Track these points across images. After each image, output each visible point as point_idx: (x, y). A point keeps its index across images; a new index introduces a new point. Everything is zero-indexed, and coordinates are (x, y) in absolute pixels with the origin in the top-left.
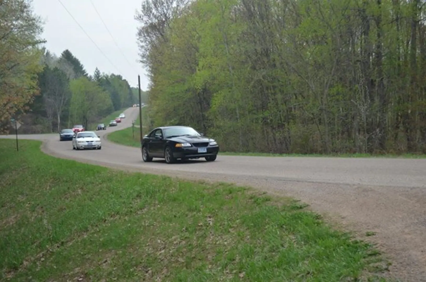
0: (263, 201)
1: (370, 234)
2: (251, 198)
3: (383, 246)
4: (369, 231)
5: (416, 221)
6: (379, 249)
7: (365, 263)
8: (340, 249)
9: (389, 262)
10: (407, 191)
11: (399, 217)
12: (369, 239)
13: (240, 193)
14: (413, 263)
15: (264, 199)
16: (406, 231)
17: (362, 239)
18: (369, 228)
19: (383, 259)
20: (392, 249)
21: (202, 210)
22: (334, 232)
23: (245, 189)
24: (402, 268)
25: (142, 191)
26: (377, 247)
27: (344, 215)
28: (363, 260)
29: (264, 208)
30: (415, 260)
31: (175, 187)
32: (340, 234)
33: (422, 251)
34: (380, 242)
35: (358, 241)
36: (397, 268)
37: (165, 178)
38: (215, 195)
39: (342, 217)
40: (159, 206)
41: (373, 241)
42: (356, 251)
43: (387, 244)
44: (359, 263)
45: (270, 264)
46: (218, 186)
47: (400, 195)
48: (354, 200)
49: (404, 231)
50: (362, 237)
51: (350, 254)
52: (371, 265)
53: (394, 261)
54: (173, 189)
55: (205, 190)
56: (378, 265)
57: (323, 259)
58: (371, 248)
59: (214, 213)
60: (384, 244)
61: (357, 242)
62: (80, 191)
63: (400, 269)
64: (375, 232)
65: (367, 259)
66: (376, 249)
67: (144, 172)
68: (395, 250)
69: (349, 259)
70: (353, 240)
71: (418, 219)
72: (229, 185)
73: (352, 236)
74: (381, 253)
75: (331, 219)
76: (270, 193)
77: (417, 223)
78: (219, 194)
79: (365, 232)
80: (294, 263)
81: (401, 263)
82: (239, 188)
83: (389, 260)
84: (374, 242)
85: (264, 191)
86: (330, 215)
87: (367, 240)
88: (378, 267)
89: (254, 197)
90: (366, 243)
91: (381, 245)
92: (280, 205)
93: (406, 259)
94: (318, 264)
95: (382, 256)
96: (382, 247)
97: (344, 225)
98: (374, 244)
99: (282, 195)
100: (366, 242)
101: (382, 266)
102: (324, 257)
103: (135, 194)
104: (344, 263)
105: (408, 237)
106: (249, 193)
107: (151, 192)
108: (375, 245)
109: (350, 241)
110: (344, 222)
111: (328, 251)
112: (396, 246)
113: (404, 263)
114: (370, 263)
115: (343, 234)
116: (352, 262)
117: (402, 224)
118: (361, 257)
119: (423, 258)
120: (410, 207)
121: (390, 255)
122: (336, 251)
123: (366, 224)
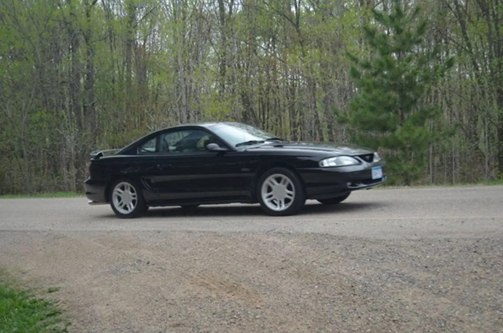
1: (52, 290)
3: (65, 303)
4: (52, 286)
5: (108, 270)
6: (60, 306)
7: (42, 326)
8: (13, 312)
9: (69, 322)
10: (104, 236)
11: (90, 268)
12: (51, 296)
14: (96, 319)
16: (95, 282)
17: (41, 297)
18: (52, 282)
19: (62, 319)
20: (74, 306)
22: (11, 291)
24: (82, 327)
26: (58, 306)
27: (26, 269)
28: (39, 323)
30: (99, 315)
32: (17, 294)
33: (107, 305)
34: (62, 299)
35: (37, 299)
36: (77, 328)
39: (24, 271)
41: (54, 298)
42: (33, 313)
43: (70, 300)
44: (34, 326)
47: (94, 241)
48: (41, 250)
49: (92, 284)
50: (42, 295)
51: (25, 316)
52: (47, 328)
53: (75, 320)
56: (57, 327)
58: (51, 307)
60: (67, 301)
61: (35, 302)
63: (80, 328)
64: (59, 288)
65: (45, 321)
66: (58, 307)
68: (79, 306)
69: (22, 322)
70: (31, 299)
71: (109, 268)
73: (31, 294)
74: (62, 312)
75: (9, 275)
77: (108, 272)
79: (46, 288)
81: (82, 321)
83: (69, 319)
84: (55, 300)
86: (9, 271)
87: (48, 297)
88: (56, 329)
91: (63, 302)
93: (89, 315)
95: (62, 316)
96: (64, 305)
97: (23, 281)
100: (47, 300)
101: (60, 327)
104: (15, 329)
105: (96, 289)
108: (56, 303)
109: (28, 301)
110: (24, 278)
112: (80, 301)
113: (86, 321)
114: (47, 325)
115: (21, 292)
116: (25, 326)
117: (91, 275)
118: (37, 319)
119: (107, 312)
120: (104, 254)
121: (71, 313)
122: (9, 315)
123: (50, 278)
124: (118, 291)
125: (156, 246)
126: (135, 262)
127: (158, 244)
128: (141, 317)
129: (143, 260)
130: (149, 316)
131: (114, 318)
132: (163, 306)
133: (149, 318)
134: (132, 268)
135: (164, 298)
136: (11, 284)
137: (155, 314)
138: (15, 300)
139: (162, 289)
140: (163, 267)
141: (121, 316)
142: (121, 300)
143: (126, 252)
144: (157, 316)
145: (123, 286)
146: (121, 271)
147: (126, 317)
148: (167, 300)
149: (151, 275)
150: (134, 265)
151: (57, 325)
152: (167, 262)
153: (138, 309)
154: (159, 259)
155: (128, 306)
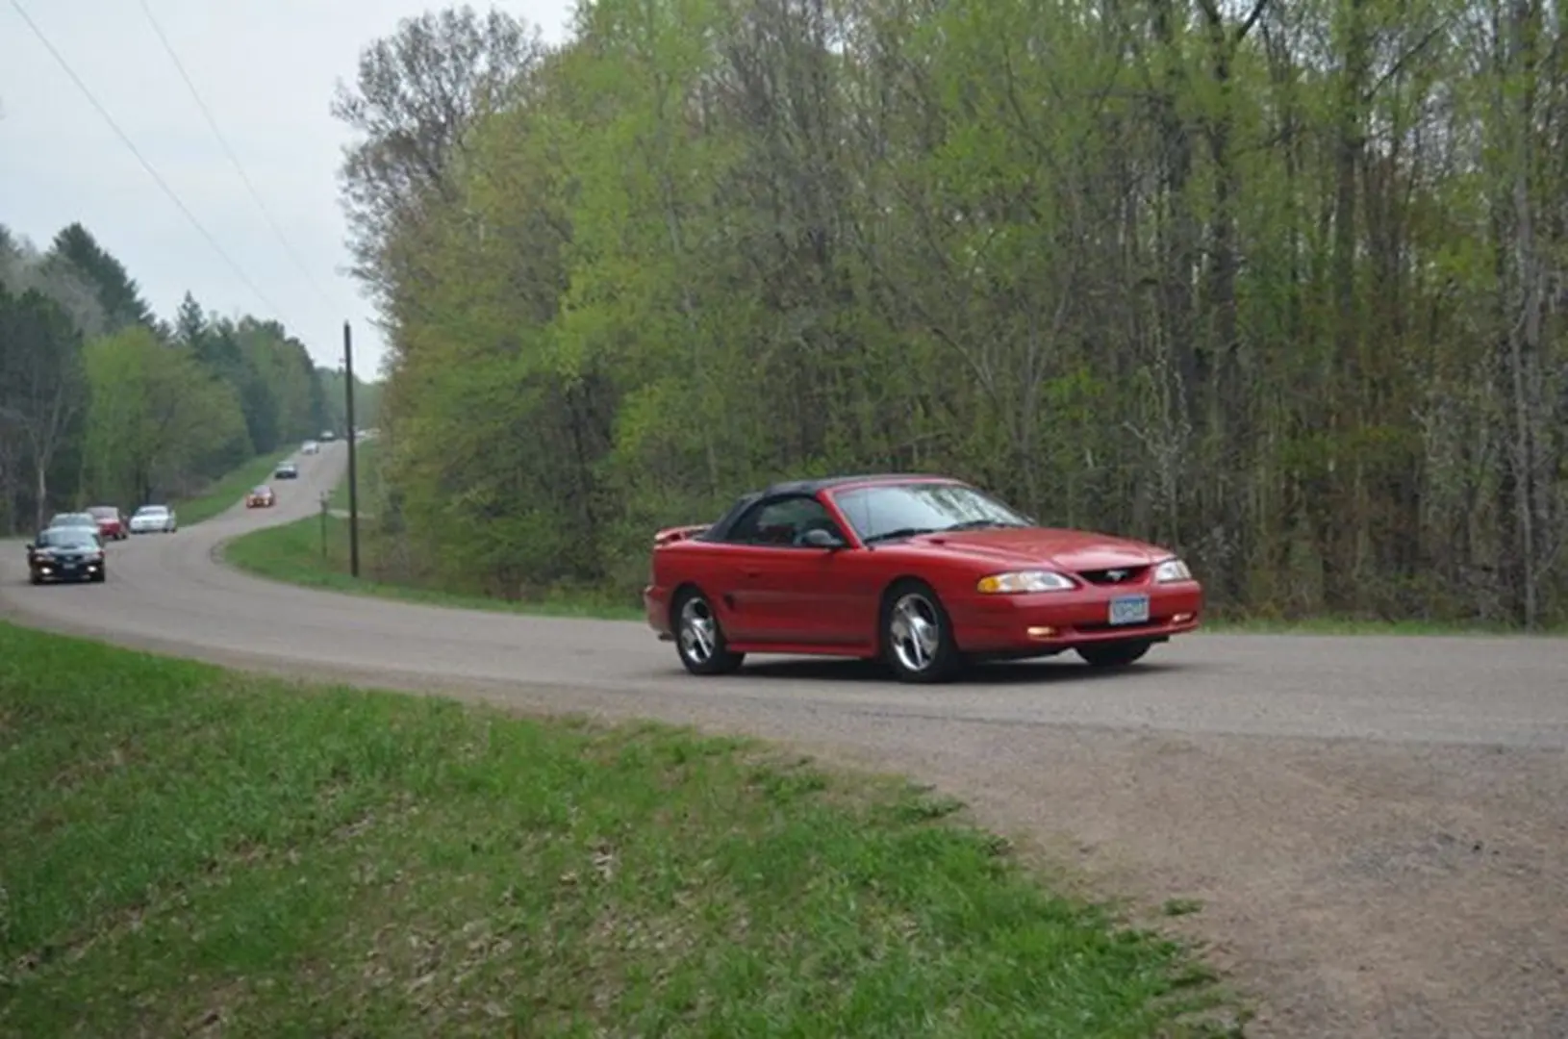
0: (799, 791)
1: (1179, 907)
2: (757, 779)
3: (1227, 952)
4: (1176, 896)
5: (1344, 859)
6: (1211, 960)
7: (1162, 1014)
8: (1071, 962)
9: (1246, 1009)
10: (1316, 753)
11: (1285, 848)
12: (1177, 927)
13: (715, 761)
14: (1330, 1010)
15: (801, 782)
16: (1311, 893)
17: (1152, 927)
18: (1177, 884)
19: (1223, 998)
20: (1256, 962)
21: (574, 823)
22: (1052, 903)
23: (733, 748)
24: (1293, 1030)
25: (353, 755)
26: (1203, 956)
27: (1089, 839)
28: (1152, 1003)
29: (804, 815)
30: (1338, 997)
31: (474, 739)
32: (1073, 909)
33: (1362, 968)
34: (1215, 936)
35: (1139, 933)
36: (1272, 1031)
37: (438, 708)
38: (625, 768)
39: (1084, 846)
40: (415, 810)
41: (1189, 932)
42: (1131, 970)
43: (1238, 942)
45: (819, 1020)
46: (634, 736)
47: (1288, 767)
48: (1127, 786)
49: (1300, 898)
50: (1152, 918)
51: (1109, 980)
52: (1183, 1019)
53: (1262, 1006)
54: (470, 745)
55: (587, 751)
56: (1211, 1021)
57: (1013, 998)
58: (1181, 958)
59: (620, 835)
60: (1230, 943)
61: (1132, 938)
62: (116, 755)
64: (1201, 902)
65: (1170, 999)
66: (1204, 962)
67: (362, 685)
68: (1270, 964)
69: (1102, 997)
70: (1121, 928)
71: (1349, 852)
72: (678, 732)
73: (1115, 914)
74: (1218, 975)
75: (1044, 853)
76: (825, 759)
77: (1348, 866)
78: (641, 766)
79: (1161, 901)
80: (907, 1015)
81: (1289, 1011)
82: (711, 742)
83: (1246, 1001)
84: (1193, 937)
85: (804, 752)
86: (1039, 840)
87: (1170, 928)
88: (1209, 1026)
89: (768, 773)
90: (1166, 939)
91: (1219, 947)
92: (859, 805)
93: (1307, 996)
94: (994, 1019)
95: (1223, 988)
96: (1221, 954)
97: (1088, 874)
98: (1197, 942)
99: (869, 768)
100: (1166, 935)
101: (1220, 1024)
102: (1017, 993)
103: (326, 766)
104: (1087, 1014)
105: (1315, 916)
106: (750, 760)
107: (388, 760)
108: (1201, 945)
109: (1109, 934)
110: (1090, 866)
111: (1029, 971)
112: (1271, 950)
113: (1298, 1012)
114: (1178, 1013)
115: (1086, 907)
116: (1113, 1008)
117: (1294, 870)
118: (1146, 991)
119: (1366, 991)
120: (1325, 809)
121: (1248, 984)
122: (1059, 969)
123: (1167, 870)
124: (1389, 927)
125: (1498, 796)
126: (1433, 842)
127: (1502, 790)
128: (1478, 1018)
129: (1459, 838)
130: (1508, 1017)
131: (1389, 1010)
132: (1551, 990)
133: (1508, 1023)
134: (1427, 858)
135: (1551, 966)
136: (1053, 881)
137: (1524, 1013)
138: (1070, 926)
139: (1539, 934)
140: (1533, 864)
141: (1413, 1007)
142: (1405, 958)
143: (1399, 808)
144: (1536, 1020)
145: (1403, 915)
146: (1387, 865)
147: (1429, 1012)
148: (1561, 971)
149: (1492, 885)
150: (1429, 850)
151: (1206, 1015)
152: (1544, 847)
153: (1465, 991)
154: (1512, 838)
155: (1430, 978)
